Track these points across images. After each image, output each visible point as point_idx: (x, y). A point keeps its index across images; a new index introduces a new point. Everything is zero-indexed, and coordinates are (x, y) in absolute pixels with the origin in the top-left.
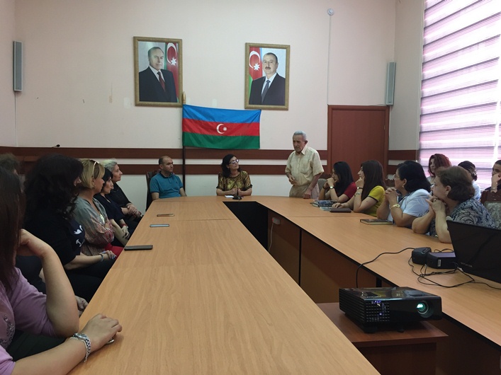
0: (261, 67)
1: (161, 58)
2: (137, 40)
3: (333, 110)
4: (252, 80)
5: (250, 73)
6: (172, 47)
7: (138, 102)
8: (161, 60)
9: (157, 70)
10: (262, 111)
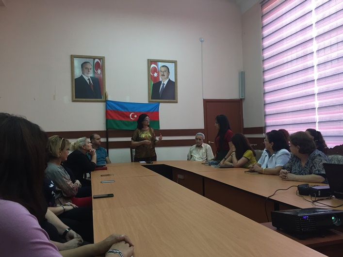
0: (158, 74)
1: (90, 69)
2: (73, 57)
3: (206, 102)
4: (153, 83)
5: (151, 79)
6: (98, 62)
7: (74, 99)
8: (90, 70)
9: (88, 77)
10: (160, 104)
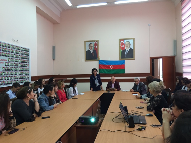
1: (93, 46)
2: (85, 42)
3: (152, 59)
5: (121, 48)
6: (96, 43)
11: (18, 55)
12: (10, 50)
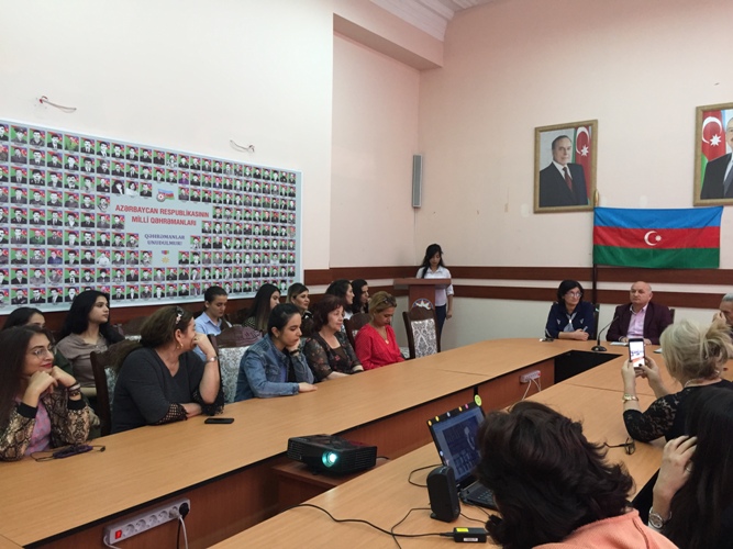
1: (568, 149)
2: (539, 131)
5: (704, 151)
6: (583, 133)
9: (563, 165)
10: (726, 209)
11: (250, 197)
12: (220, 178)
